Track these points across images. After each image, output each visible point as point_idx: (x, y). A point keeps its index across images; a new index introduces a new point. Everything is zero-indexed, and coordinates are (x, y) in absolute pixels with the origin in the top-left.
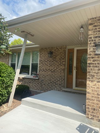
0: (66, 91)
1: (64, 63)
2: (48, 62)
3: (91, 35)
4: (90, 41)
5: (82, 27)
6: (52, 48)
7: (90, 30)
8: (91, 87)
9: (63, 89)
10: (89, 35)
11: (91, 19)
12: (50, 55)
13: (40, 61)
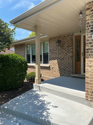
0: (75, 77)
1: (71, 50)
2: (57, 50)
3: (89, 20)
4: (88, 26)
5: (81, 13)
6: (60, 37)
7: (87, 15)
8: (90, 72)
9: (72, 75)
10: (87, 21)
11: (88, 4)
12: (57, 44)
13: (50, 50)
